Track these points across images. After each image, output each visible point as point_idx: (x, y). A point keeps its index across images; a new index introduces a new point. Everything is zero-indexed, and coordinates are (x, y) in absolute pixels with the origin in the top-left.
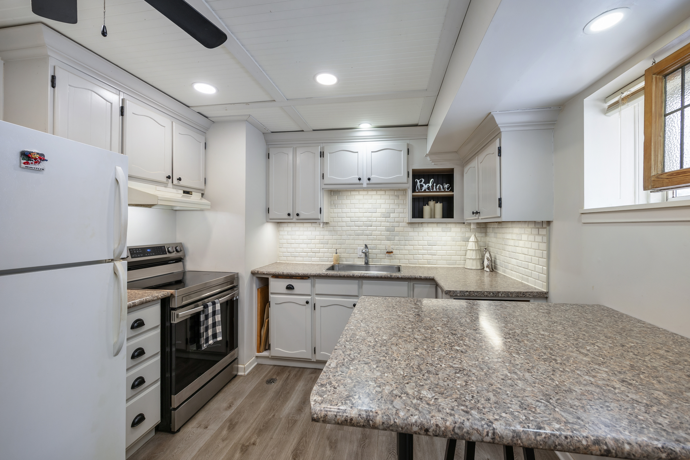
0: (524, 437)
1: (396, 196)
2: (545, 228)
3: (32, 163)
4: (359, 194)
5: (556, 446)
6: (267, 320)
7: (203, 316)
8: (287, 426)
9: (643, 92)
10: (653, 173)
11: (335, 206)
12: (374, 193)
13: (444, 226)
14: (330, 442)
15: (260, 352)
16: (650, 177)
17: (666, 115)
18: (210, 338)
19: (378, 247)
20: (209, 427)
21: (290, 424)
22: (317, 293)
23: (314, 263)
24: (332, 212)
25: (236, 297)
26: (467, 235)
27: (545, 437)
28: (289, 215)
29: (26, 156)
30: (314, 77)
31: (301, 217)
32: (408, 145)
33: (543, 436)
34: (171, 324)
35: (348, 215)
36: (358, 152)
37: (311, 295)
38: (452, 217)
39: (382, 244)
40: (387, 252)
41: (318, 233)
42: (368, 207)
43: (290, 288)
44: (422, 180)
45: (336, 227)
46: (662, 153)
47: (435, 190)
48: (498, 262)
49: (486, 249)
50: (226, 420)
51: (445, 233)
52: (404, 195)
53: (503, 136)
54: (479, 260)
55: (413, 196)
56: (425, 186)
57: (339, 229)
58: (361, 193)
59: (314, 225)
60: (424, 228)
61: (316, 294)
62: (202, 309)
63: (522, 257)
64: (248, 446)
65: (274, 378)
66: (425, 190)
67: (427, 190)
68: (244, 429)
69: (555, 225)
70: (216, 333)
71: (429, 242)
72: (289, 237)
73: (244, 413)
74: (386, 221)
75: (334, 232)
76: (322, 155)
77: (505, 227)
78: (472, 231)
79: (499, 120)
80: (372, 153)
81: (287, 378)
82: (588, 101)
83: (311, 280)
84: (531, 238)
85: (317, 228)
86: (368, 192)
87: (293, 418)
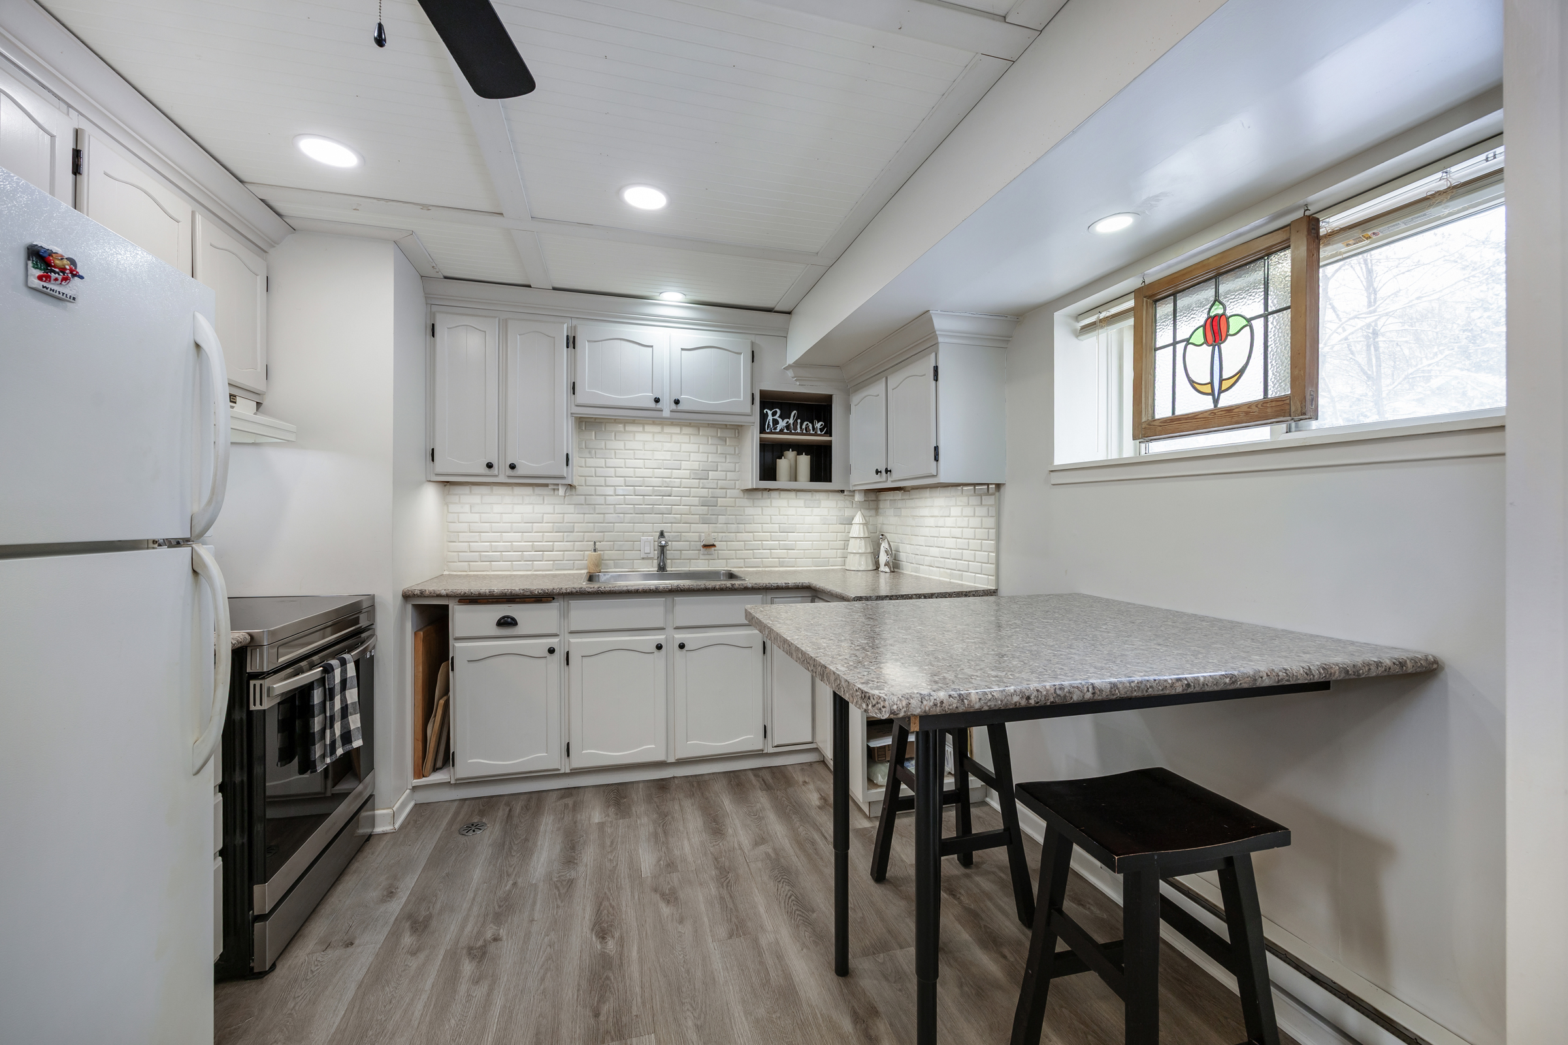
0: (1121, 686)
1: (720, 438)
2: (993, 494)
3: (56, 279)
4: (644, 431)
5: (1148, 689)
6: (442, 702)
7: (317, 692)
8: (557, 893)
9: (1132, 313)
10: (1144, 420)
11: (590, 452)
12: (677, 430)
13: (808, 496)
14: (663, 895)
15: (424, 776)
16: (1141, 424)
17: (1156, 349)
18: (339, 743)
19: (684, 536)
20: (357, 942)
21: (561, 889)
22: (573, 629)
23: (541, 573)
24: (584, 465)
25: (371, 652)
26: (848, 513)
27: (1138, 683)
28: (490, 466)
29: (40, 257)
30: (619, 192)
31: (519, 471)
32: (752, 343)
33: (1136, 682)
34: (250, 713)
35: (620, 471)
36: (652, 346)
37: (558, 635)
38: (828, 478)
39: (692, 531)
40: (705, 546)
41: (549, 509)
42: (663, 458)
43: (507, 622)
44: (776, 412)
45: (593, 497)
46: (1152, 395)
47: (799, 431)
48: (902, 556)
49: (882, 535)
50: (396, 920)
51: (811, 509)
52: (735, 437)
53: (941, 348)
54: (869, 556)
55: (761, 439)
56: (782, 424)
57: (601, 500)
58: (648, 428)
59: (538, 490)
60: (773, 500)
61: (571, 633)
62: (318, 676)
63: (951, 542)
64: (485, 946)
65: (476, 821)
66: (781, 430)
67: (785, 431)
68: (454, 922)
69: (1007, 492)
70: (350, 731)
71: (781, 525)
72: (476, 517)
73: (436, 896)
74: (701, 485)
75: (587, 506)
76: (571, 342)
77: (918, 497)
78: (854, 506)
79: (941, 324)
80: (683, 351)
81: (510, 816)
82: (1059, 316)
83: (558, 604)
84: (968, 511)
85: (546, 498)
86: (663, 429)
87: (562, 878)
